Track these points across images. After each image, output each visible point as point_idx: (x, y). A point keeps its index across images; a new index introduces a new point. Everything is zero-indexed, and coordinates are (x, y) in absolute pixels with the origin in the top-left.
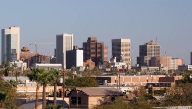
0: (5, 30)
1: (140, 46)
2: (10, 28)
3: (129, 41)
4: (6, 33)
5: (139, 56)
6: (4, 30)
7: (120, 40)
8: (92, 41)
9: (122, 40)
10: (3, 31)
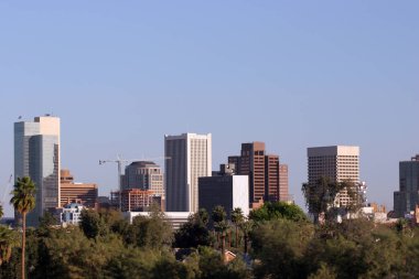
0: (26, 124)
1: (402, 164)
2: (37, 120)
3: (354, 151)
4: (28, 133)
5: (398, 189)
6: (22, 123)
7: (335, 148)
8: (256, 153)
9: (339, 149)
10: (19, 128)
